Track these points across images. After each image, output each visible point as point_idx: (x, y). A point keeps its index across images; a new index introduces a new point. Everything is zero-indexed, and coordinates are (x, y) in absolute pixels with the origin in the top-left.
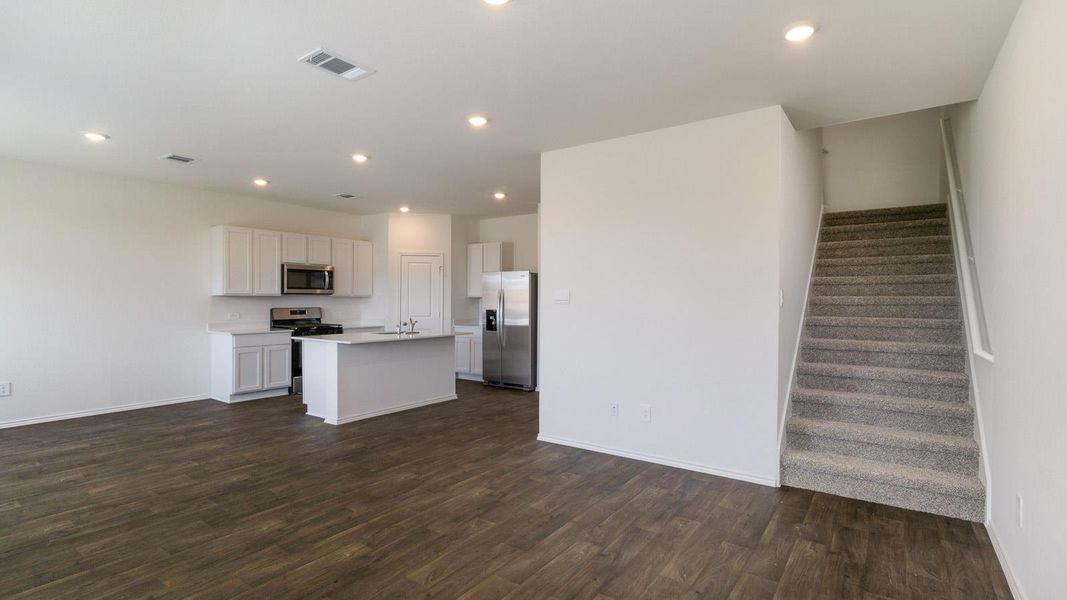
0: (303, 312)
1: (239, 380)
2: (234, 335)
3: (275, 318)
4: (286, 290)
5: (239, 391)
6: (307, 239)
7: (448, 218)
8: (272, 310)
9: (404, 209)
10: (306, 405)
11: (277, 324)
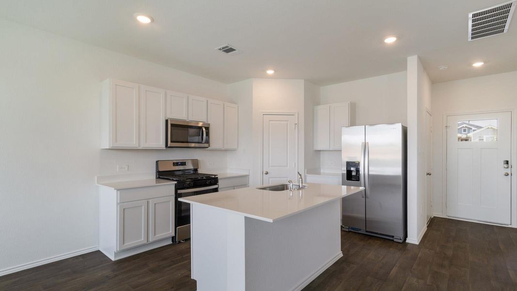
0: (183, 164)
1: (124, 235)
2: (118, 190)
3: (161, 169)
4: (169, 144)
5: (124, 247)
6: (188, 97)
7: (301, 83)
8: (157, 162)
9: (270, 72)
10: (195, 282)
11: (162, 175)
